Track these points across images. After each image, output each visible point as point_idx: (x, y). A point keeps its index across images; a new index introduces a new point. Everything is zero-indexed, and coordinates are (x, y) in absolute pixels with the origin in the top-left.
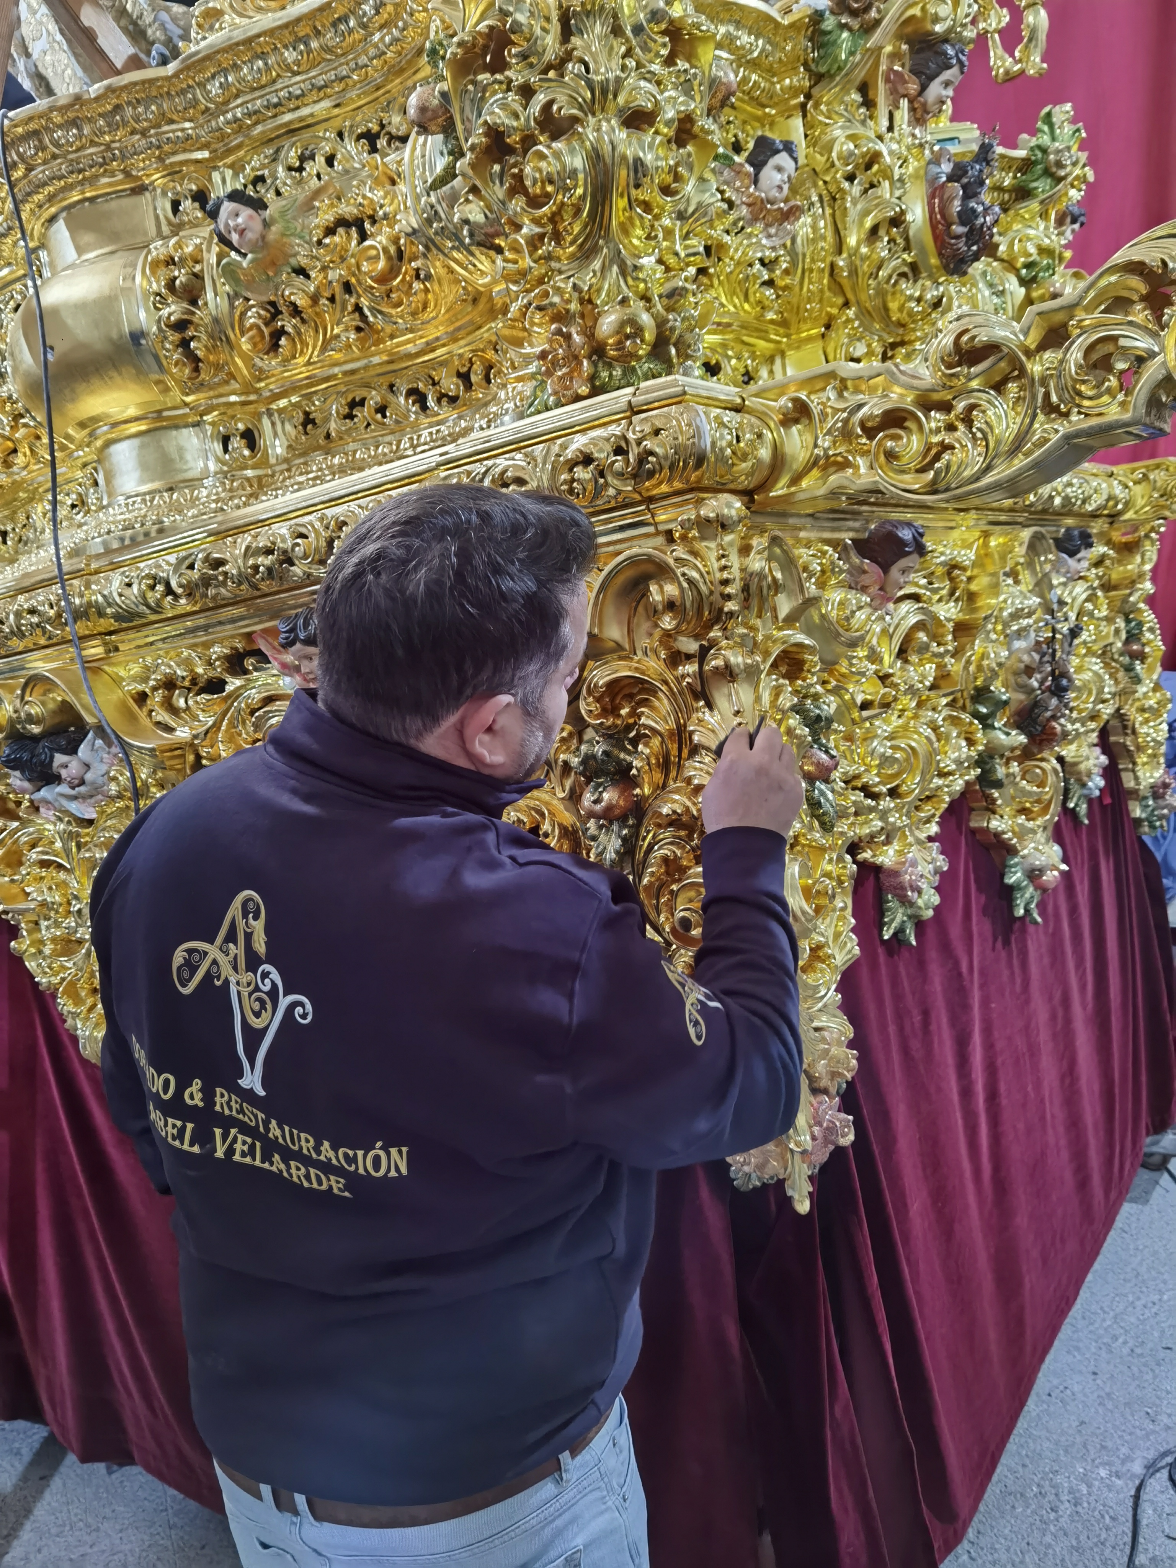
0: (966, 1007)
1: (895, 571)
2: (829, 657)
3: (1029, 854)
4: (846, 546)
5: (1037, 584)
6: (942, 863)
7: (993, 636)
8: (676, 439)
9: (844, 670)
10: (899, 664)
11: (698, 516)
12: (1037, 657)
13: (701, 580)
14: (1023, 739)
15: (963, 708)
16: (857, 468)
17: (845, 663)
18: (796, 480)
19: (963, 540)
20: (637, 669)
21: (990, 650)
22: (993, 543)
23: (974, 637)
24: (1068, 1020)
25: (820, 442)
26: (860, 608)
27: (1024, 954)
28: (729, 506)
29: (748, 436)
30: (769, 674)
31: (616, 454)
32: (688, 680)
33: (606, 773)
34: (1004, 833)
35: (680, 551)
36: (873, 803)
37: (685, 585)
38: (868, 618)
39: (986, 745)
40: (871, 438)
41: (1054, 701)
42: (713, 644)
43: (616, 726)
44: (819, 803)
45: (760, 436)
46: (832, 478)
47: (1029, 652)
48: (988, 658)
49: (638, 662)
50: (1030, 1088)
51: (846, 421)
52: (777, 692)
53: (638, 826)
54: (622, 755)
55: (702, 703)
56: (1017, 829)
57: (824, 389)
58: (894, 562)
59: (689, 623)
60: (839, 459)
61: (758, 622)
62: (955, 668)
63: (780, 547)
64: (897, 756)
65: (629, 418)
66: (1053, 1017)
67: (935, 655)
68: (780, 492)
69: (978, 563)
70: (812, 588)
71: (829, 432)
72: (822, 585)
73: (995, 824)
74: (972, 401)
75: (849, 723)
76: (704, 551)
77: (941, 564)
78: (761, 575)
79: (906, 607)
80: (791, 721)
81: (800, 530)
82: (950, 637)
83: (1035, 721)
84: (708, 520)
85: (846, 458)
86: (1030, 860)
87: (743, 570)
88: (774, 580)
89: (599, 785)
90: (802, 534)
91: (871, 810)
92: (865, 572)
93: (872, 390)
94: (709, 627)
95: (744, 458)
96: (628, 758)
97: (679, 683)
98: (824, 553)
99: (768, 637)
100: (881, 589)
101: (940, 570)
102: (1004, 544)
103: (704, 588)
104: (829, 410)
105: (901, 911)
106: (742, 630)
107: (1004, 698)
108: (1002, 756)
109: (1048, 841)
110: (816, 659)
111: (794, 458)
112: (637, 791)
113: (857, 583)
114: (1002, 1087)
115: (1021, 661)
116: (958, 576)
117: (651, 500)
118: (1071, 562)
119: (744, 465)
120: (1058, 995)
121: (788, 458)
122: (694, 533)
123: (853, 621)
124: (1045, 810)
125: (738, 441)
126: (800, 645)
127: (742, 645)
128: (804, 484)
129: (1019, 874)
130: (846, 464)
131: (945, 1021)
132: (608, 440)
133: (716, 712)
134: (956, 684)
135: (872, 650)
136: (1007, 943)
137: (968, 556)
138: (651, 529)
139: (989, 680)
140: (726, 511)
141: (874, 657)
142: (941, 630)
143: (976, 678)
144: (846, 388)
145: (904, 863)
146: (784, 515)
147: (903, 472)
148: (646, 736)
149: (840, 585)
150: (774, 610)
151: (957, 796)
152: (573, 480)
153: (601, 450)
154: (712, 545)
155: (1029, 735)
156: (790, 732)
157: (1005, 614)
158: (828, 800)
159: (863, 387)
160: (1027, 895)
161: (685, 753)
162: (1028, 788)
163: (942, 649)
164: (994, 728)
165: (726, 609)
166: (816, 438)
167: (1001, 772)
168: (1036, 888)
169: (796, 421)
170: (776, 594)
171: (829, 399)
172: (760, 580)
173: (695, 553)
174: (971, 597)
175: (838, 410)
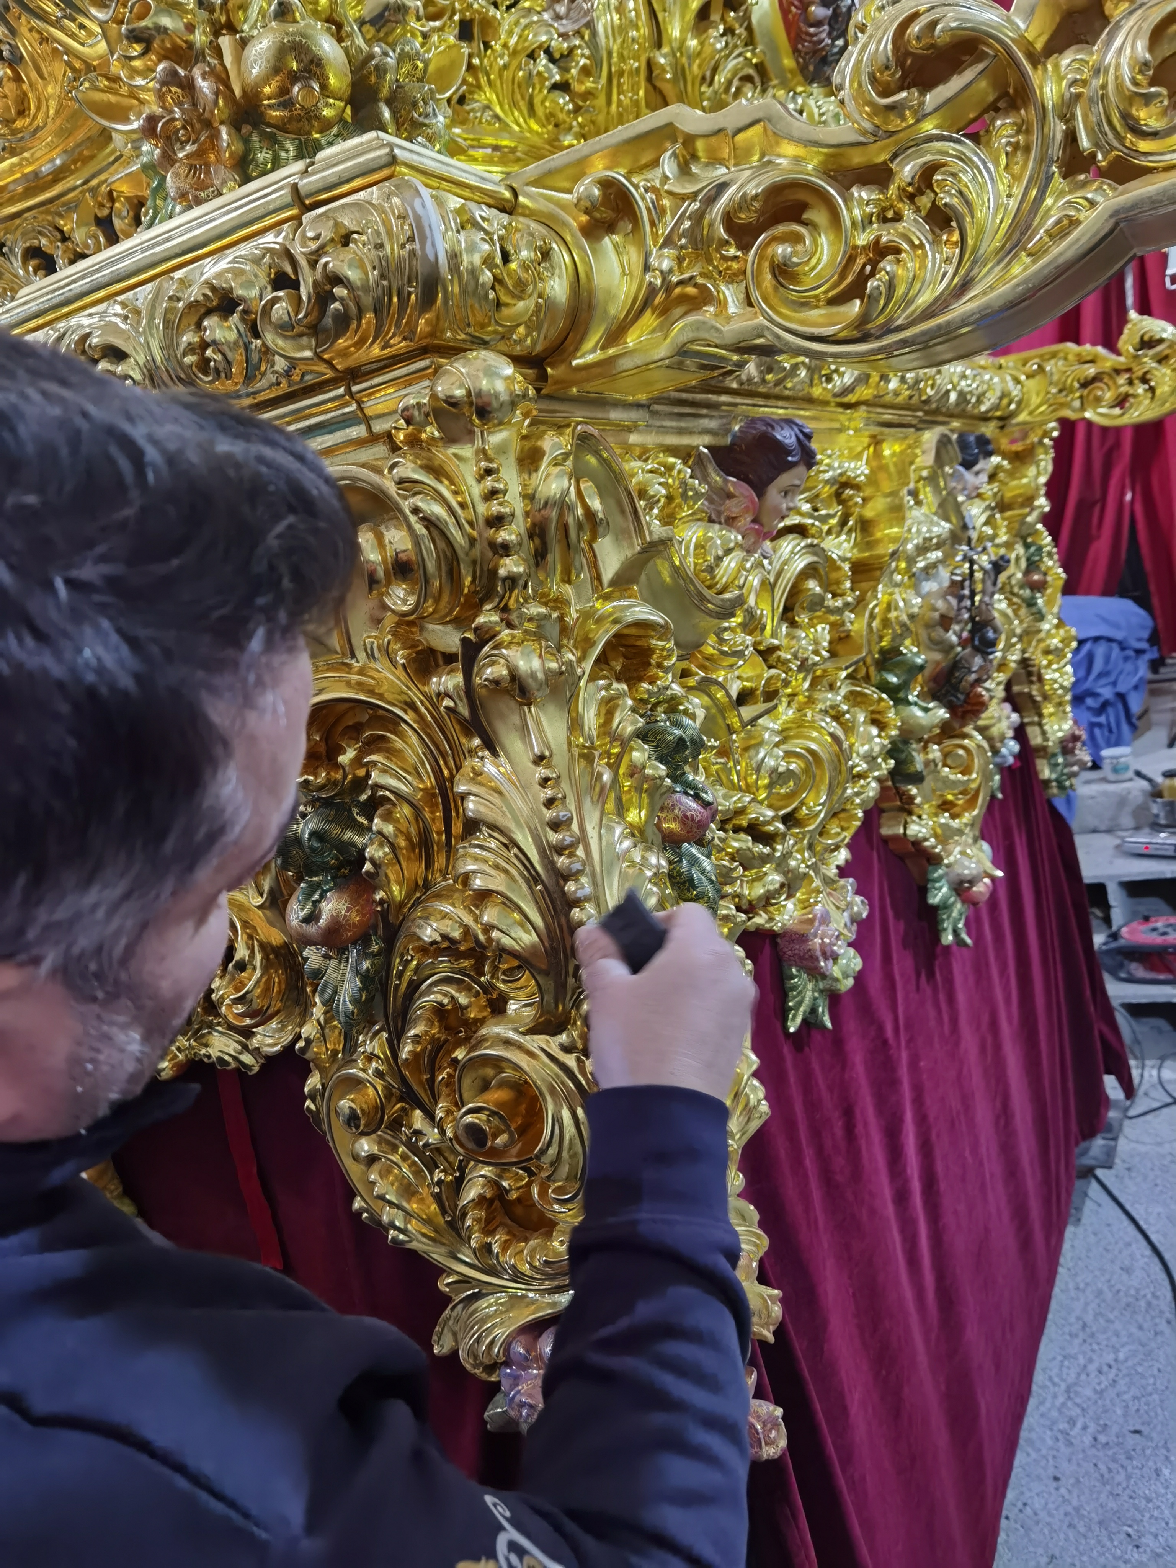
0: (894, 1083)
1: (773, 493)
2: (689, 637)
3: (956, 861)
4: (700, 456)
5: (941, 505)
6: (860, 906)
7: (898, 578)
8: (380, 246)
9: (710, 650)
10: (784, 628)
11: (434, 396)
12: (954, 602)
13: (451, 521)
14: (942, 713)
15: (867, 679)
16: (722, 304)
17: (712, 639)
18: (615, 335)
19: (851, 449)
20: (360, 686)
21: (897, 596)
22: (887, 453)
23: (878, 581)
24: (998, 1047)
25: (653, 262)
26: (728, 552)
27: (949, 982)
28: (491, 373)
29: (524, 254)
30: (592, 678)
31: (276, 288)
32: (447, 702)
33: (323, 868)
34: (926, 839)
35: (408, 469)
36: (767, 850)
37: (420, 529)
38: (741, 567)
39: (900, 729)
40: (745, 247)
41: (978, 661)
42: (486, 636)
43: (335, 783)
44: (691, 880)
45: (546, 254)
46: (679, 325)
47: (944, 595)
48: (897, 608)
49: (361, 672)
50: (967, 1154)
51: (698, 218)
52: (609, 707)
53: (388, 951)
54: (348, 835)
55: (477, 741)
56: (939, 831)
57: (655, 163)
58: (772, 479)
59: (437, 600)
60: (691, 290)
61: (568, 590)
62: (856, 627)
63: (597, 453)
64: (793, 767)
65: (298, 219)
66: (983, 1049)
67: (831, 611)
68: (590, 358)
69: (872, 479)
70: (655, 528)
71: (668, 242)
72: (668, 519)
73: (916, 829)
74: (928, 158)
75: (723, 732)
76: (452, 466)
77: (827, 482)
78: (562, 505)
79: (788, 545)
80: (636, 755)
81: (630, 430)
82: (848, 584)
83: (956, 688)
84: (452, 402)
85: (703, 288)
86: (958, 870)
87: (529, 497)
88: (590, 514)
89: (313, 888)
90: (633, 438)
91: (764, 859)
92: (730, 496)
93: (740, 156)
94: (475, 605)
95: (520, 290)
96: (359, 840)
97: (436, 707)
98: (670, 468)
99: (587, 615)
100: (755, 521)
101: (827, 491)
102: (902, 452)
103: (459, 538)
104: (666, 202)
105: (810, 986)
106: (535, 609)
107: (919, 661)
108: (920, 740)
109: (975, 840)
110: (671, 644)
111: (610, 295)
112: (379, 895)
113: (719, 513)
114: (939, 1167)
115: (935, 609)
116: (851, 498)
117: (354, 375)
118: (968, 476)
119: (521, 304)
120: (985, 1018)
121: (600, 296)
122: (432, 431)
123: (719, 572)
124: (971, 803)
125: (506, 258)
126: (643, 625)
127: (539, 636)
128: (631, 339)
129: (945, 890)
130: (704, 298)
131: (870, 1111)
132: (257, 261)
133: (503, 759)
134: (859, 650)
135: (750, 614)
136: (931, 975)
137: (859, 469)
138: (357, 431)
139: (898, 638)
140: (485, 384)
141: (752, 624)
142: (834, 575)
143: (881, 638)
144: (694, 157)
145: (811, 921)
146: (601, 402)
147: (805, 305)
148: (387, 799)
149: (695, 517)
150: (594, 564)
151: (871, 805)
152: (204, 345)
153: (249, 285)
154: (467, 451)
155: (951, 707)
156: (635, 771)
157: (910, 546)
158: (703, 872)
159: (725, 152)
160: (955, 914)
161: (457, 828)
162: (952, 777)
163: (839, 603)
164: (909, 703)
165: (502, 572)
166: (647, 256)
167: (919, 760)
168: (964, 902)
169: (610, 228)
170: (594, 538)
171: (666, 178)
172: (561, 515)
173: (437, 472)
174: (865, 526)
175: (683, 198)
